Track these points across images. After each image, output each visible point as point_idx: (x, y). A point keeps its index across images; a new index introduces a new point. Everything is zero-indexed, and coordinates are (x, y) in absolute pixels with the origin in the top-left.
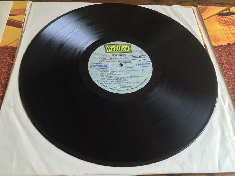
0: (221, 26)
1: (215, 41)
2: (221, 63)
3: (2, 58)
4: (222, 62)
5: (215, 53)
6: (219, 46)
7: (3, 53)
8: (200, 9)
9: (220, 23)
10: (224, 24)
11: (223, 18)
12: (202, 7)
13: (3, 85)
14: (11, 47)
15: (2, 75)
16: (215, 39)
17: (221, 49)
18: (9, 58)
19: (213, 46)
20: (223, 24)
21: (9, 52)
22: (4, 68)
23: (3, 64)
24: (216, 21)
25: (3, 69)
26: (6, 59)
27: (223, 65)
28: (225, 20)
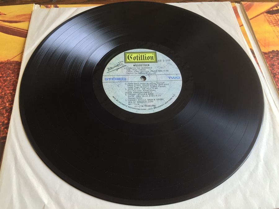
0: (271, 26)
1: (264, 46)
2: (273, 74)
3: (5, 76)
4: (275, 72)
5: (265, 61)
6: (270, 52)
7: (6, 69)
8: (245, 6)
9: (269, 23)
10: (275, 25)
11: (273, 17)
12: (247, 3)
13: (8, 110)
14: (15, 61)
15: (6, 97)
16: (265, 43)
17: (273, 55)
18: (13, 75)
19: (263, 52)
20: (273, 24)
21: (13, 68)
22: (7, 88)
23: (6, 83)
24: (265, 20)
25: (7, 90)
26: (9, 76)
27: (276, 76)
28: (275, 19)
